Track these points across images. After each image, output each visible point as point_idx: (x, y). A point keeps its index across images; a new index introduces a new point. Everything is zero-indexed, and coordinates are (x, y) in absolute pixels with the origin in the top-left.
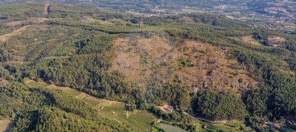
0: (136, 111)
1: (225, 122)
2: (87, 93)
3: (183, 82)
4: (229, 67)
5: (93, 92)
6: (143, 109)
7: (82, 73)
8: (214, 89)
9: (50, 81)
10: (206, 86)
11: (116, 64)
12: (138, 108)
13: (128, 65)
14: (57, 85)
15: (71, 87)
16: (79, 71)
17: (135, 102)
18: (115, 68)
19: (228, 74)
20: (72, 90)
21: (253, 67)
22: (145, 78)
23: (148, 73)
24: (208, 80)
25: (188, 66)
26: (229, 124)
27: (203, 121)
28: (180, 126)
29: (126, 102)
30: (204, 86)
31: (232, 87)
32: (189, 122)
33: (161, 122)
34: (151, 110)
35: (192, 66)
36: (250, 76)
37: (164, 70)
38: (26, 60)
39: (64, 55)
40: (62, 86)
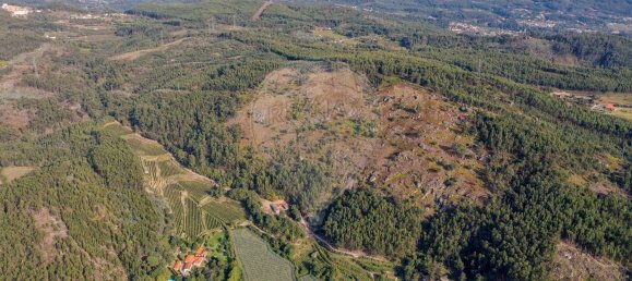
0: (223, 199)
1: (356, 255)
2: (174, 154)
3: (336, 163)
4: (445, 149)
5: (180, 155)
6: (234, 198)
8: (384, 190)
9: (136, 126)
10: (374, 179)
11: (245, 113)
12: (227, 194)
13: (262, 119)
14: (142, 135)
15: (159, 141)
17: (231, 182)
18: (240, 118)
19: (432, 165)
20: (159, 146)
23: (291, 136)
24: (384, 168)
25: (365, 135)
26: (363, 262)
27: (321, 244)
28: (271, 240)
29: (217, 180)
30: (368, 180)
31: (423, 191)
32: (289, 238)
33: (248, 227)
34: (244, 203)
35: (372, 136)
37: (314, 137)
38: (135, 92)
39: (184, 89)
40: (147, 137)
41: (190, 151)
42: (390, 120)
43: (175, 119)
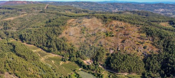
0: (67, 62)
1: (126, 74)
2: (42, 49)
3: (104, 46)
4: (139, 38)
5: (45, 49)
6: (72, 61)
7: (43, 37)
8: (124, 52)
9: (24, 40)
10: (119, 49)
11: (65, 33)
12: (69, 60)
13: (72, 34)
14: (27, 43)
15: (34, 45)
16: (41, 36)
17: (68, 56)
18: (63, 35)
19: (137, 43)
20: (34, 46)
21: (157, 39)
22: (81, 42)
23: (84, 39)
24: (121, 45)
25: (110, 36)
26: (129, 76)
27: (111, 72)
28: (93, 74)
29: (63, 56)
30: (117, 50)
31: (138, 51)
32: (100, 72)
33: (81, 70)
34: (77, 62)
35: (113, 36)
36: (153, 44)
37: (93, 38)
38: (18, 30)
39: (38, 27)
40: (29, 44)
41: (50, 47)
42: (117, 31)
43: (39, 36)
